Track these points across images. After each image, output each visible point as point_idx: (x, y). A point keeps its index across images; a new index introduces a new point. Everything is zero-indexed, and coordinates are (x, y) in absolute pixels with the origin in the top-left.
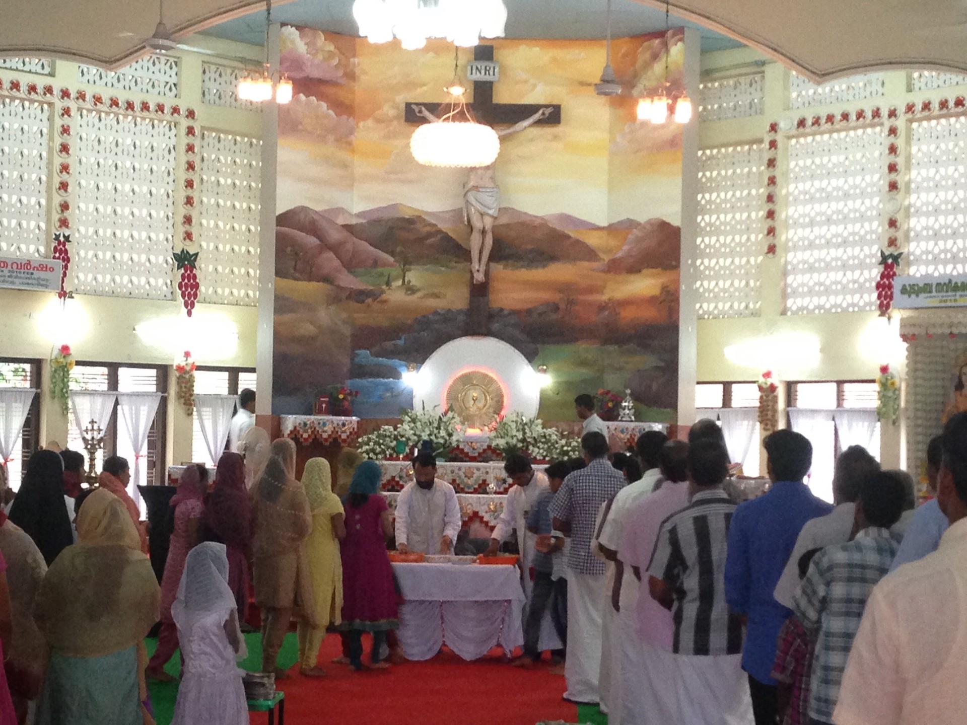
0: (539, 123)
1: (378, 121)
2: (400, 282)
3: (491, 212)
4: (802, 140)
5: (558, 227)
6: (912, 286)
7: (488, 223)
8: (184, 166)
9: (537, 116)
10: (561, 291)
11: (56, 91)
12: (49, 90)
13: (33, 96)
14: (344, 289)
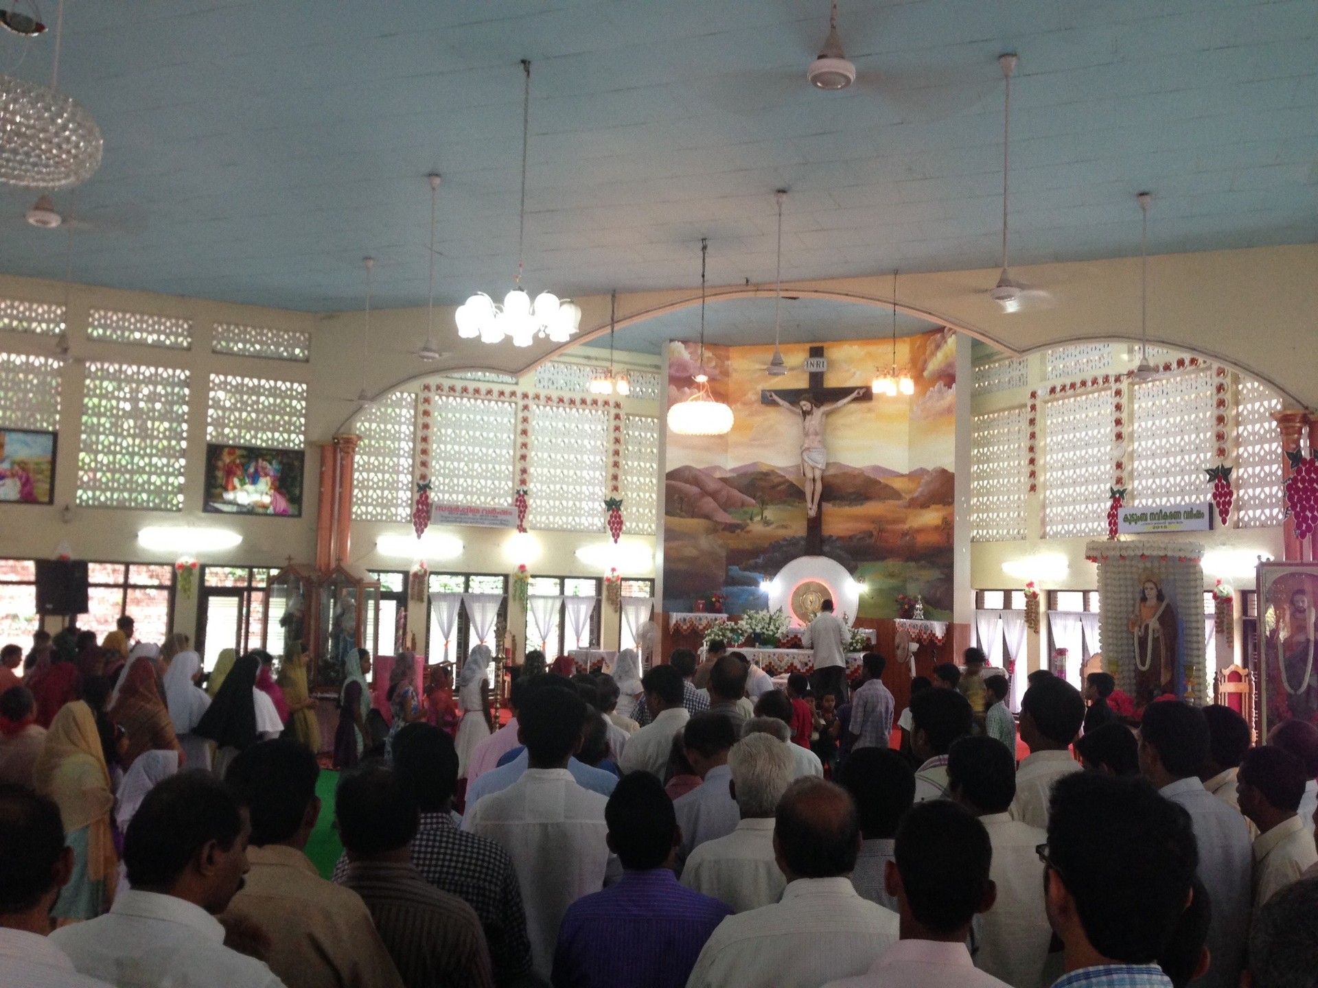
0: (855, 400)
1: (745, 404)
2: (759, 518)
3: (819, 466)
4: (1055, 403)
5: (872, 476)
6: (1132, 516)
7: (818, 474)
8: (612, 440)
9: (854, 395)
10: (873, 522)
11: (519, 394)
12: (513, 394)
13: (502, 398)
14: (720, 523)
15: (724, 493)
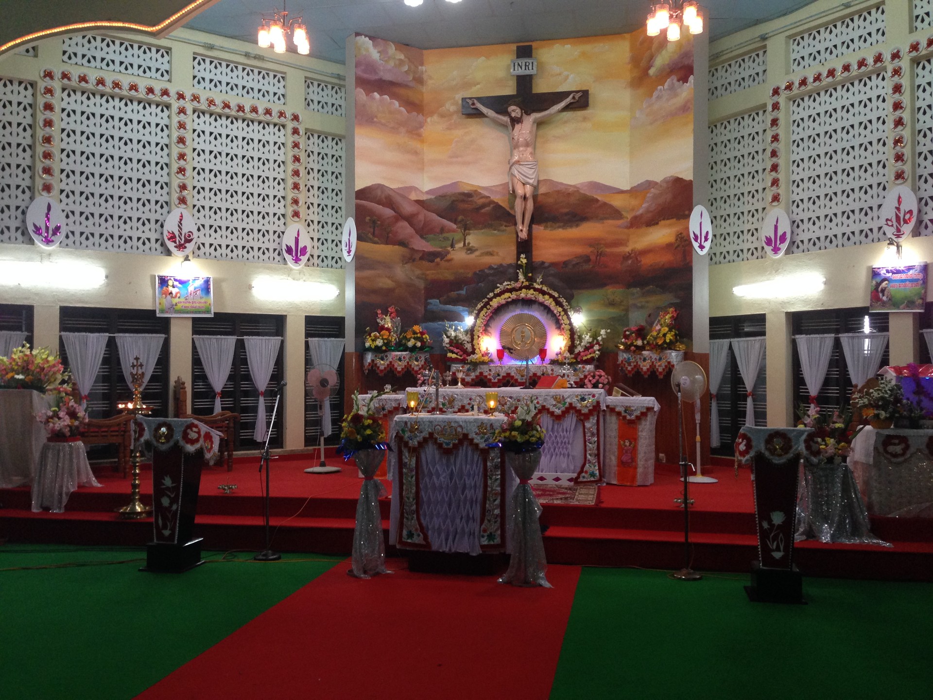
1: (442, 116)
2: (461, 245)
3: (531, 181)
5: (588, 194)
7: (529, 190)
8: (291, 159)
9: (568, 100)
10: (591, 245)
11: (173, 92)
12: (166, 92)
13: (151, 96)
14: (418, 251)
15: (421, 217)
